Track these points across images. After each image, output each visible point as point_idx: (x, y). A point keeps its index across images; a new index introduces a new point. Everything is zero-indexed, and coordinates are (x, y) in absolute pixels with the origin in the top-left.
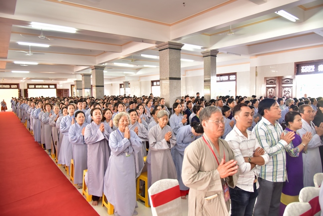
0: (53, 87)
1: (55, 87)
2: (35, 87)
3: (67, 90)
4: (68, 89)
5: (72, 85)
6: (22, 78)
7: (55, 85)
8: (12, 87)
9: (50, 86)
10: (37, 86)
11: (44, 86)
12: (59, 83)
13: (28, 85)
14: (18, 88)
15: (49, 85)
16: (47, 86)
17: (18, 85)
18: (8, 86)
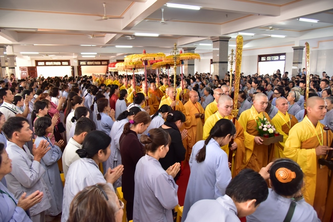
8: (103, 64)
14: (107, 64)
17: (108, 61)
18: (99, 63)
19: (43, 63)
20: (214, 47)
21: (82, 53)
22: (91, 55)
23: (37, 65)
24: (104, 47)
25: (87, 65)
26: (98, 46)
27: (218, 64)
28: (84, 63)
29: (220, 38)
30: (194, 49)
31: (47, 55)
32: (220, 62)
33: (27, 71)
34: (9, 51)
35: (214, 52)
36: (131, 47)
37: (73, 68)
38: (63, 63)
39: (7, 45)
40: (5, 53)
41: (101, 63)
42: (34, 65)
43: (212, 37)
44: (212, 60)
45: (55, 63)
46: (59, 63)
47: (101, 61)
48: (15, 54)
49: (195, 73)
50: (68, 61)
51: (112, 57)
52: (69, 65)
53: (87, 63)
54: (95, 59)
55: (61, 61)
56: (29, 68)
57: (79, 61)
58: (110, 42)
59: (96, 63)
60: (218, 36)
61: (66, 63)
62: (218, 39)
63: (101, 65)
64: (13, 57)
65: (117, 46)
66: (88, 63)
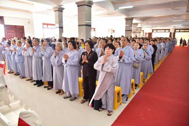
19: (156, 31)
23: (153, 32)
28: (178, 31)
31: (156, 27)
33: (148, 35)
34: (139, 26)
37: (171, 33)
38: (166, 31)
39: (138, 23)
40: (137, 27)
42: (151, 32)
45: (162, 31)
46: (164, 31)
48: (142, 27)
50: (169, 30)
52: (169, 32)
53: (180, 31)
55: (165, 30)
56: (149, 33)
57: (175, 30)
61: (168, 31)
64: (141, 28)
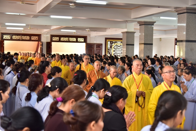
0: (82, 40)
1: (85, 41)
2: (60, 39)
3: (99, 46)
4: (102, 44)
5: (106, 39)
6: (50, 26)
7: (85, 38)
8: (32, 39)
9: (79, 39)
10: (62, 39)
11: (71, 39)
12: (90, 35)
13: (52, 36)
14: (39, 40)
15: (77, 37)
16: (75, 39)
17: (39, 36)
18: (28, 38)
20: (179, 21)
21: (7, 24)
22: (19, 27)
24: (36, 16)
25: (11, 39)
26: (28, 16)
27: (184, 43)
28: (8, 37)
29: (187, 9)
30: (152, 23)
32: (187, 41)
35: (179, 29)
36: (70, 18)
41: (30, 38)
43: (176, 8)
44: (176, 39)
47: (30, 35)
49: (154, 55)
51: (45, 30)
54: (23, 32)
58: (43, 11)
59: (24, 38)
60: (184, 6)
62: (185, 11)
63: (30, 40)
65: (52, 17)
66: (14, 37)
